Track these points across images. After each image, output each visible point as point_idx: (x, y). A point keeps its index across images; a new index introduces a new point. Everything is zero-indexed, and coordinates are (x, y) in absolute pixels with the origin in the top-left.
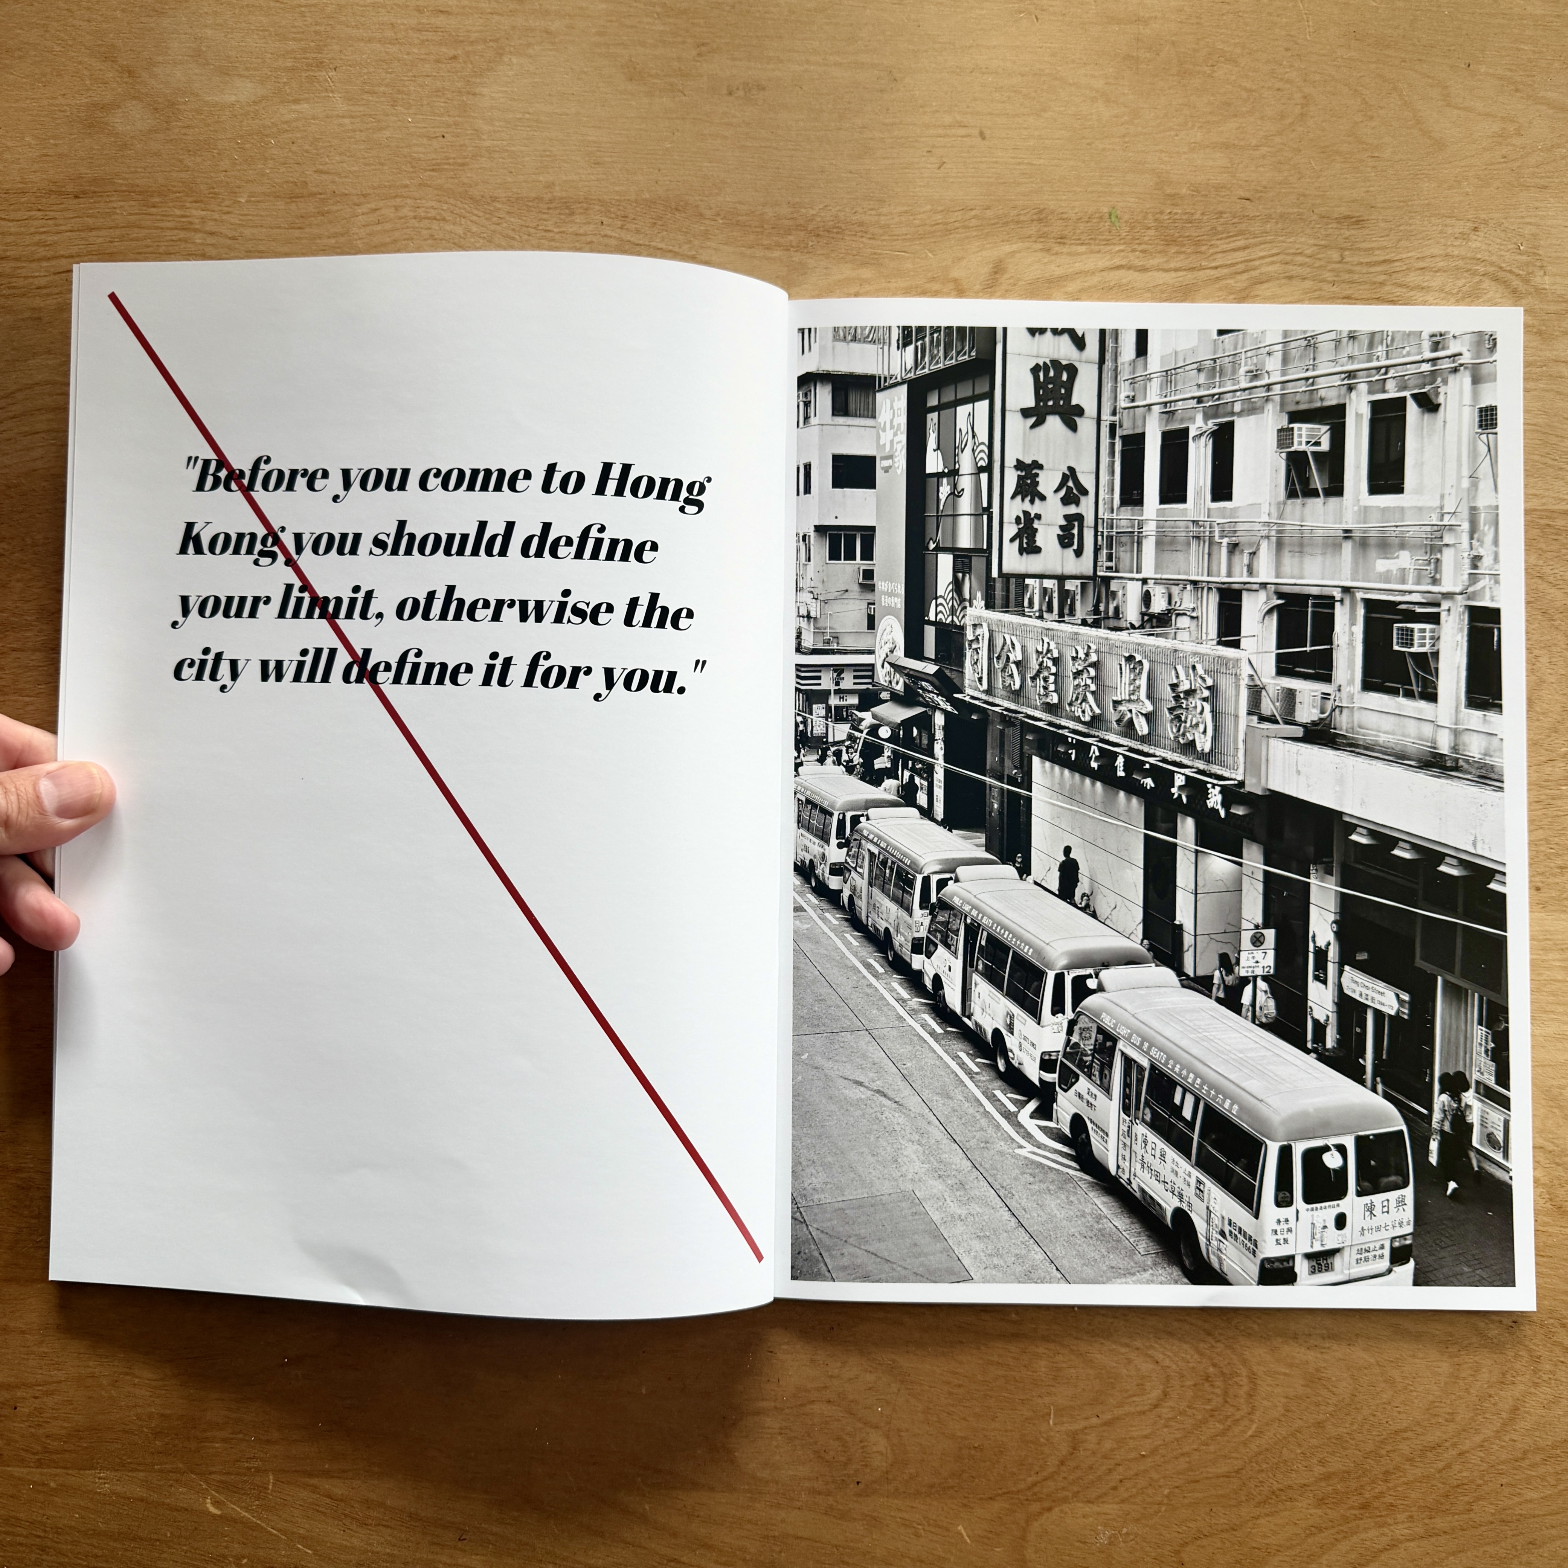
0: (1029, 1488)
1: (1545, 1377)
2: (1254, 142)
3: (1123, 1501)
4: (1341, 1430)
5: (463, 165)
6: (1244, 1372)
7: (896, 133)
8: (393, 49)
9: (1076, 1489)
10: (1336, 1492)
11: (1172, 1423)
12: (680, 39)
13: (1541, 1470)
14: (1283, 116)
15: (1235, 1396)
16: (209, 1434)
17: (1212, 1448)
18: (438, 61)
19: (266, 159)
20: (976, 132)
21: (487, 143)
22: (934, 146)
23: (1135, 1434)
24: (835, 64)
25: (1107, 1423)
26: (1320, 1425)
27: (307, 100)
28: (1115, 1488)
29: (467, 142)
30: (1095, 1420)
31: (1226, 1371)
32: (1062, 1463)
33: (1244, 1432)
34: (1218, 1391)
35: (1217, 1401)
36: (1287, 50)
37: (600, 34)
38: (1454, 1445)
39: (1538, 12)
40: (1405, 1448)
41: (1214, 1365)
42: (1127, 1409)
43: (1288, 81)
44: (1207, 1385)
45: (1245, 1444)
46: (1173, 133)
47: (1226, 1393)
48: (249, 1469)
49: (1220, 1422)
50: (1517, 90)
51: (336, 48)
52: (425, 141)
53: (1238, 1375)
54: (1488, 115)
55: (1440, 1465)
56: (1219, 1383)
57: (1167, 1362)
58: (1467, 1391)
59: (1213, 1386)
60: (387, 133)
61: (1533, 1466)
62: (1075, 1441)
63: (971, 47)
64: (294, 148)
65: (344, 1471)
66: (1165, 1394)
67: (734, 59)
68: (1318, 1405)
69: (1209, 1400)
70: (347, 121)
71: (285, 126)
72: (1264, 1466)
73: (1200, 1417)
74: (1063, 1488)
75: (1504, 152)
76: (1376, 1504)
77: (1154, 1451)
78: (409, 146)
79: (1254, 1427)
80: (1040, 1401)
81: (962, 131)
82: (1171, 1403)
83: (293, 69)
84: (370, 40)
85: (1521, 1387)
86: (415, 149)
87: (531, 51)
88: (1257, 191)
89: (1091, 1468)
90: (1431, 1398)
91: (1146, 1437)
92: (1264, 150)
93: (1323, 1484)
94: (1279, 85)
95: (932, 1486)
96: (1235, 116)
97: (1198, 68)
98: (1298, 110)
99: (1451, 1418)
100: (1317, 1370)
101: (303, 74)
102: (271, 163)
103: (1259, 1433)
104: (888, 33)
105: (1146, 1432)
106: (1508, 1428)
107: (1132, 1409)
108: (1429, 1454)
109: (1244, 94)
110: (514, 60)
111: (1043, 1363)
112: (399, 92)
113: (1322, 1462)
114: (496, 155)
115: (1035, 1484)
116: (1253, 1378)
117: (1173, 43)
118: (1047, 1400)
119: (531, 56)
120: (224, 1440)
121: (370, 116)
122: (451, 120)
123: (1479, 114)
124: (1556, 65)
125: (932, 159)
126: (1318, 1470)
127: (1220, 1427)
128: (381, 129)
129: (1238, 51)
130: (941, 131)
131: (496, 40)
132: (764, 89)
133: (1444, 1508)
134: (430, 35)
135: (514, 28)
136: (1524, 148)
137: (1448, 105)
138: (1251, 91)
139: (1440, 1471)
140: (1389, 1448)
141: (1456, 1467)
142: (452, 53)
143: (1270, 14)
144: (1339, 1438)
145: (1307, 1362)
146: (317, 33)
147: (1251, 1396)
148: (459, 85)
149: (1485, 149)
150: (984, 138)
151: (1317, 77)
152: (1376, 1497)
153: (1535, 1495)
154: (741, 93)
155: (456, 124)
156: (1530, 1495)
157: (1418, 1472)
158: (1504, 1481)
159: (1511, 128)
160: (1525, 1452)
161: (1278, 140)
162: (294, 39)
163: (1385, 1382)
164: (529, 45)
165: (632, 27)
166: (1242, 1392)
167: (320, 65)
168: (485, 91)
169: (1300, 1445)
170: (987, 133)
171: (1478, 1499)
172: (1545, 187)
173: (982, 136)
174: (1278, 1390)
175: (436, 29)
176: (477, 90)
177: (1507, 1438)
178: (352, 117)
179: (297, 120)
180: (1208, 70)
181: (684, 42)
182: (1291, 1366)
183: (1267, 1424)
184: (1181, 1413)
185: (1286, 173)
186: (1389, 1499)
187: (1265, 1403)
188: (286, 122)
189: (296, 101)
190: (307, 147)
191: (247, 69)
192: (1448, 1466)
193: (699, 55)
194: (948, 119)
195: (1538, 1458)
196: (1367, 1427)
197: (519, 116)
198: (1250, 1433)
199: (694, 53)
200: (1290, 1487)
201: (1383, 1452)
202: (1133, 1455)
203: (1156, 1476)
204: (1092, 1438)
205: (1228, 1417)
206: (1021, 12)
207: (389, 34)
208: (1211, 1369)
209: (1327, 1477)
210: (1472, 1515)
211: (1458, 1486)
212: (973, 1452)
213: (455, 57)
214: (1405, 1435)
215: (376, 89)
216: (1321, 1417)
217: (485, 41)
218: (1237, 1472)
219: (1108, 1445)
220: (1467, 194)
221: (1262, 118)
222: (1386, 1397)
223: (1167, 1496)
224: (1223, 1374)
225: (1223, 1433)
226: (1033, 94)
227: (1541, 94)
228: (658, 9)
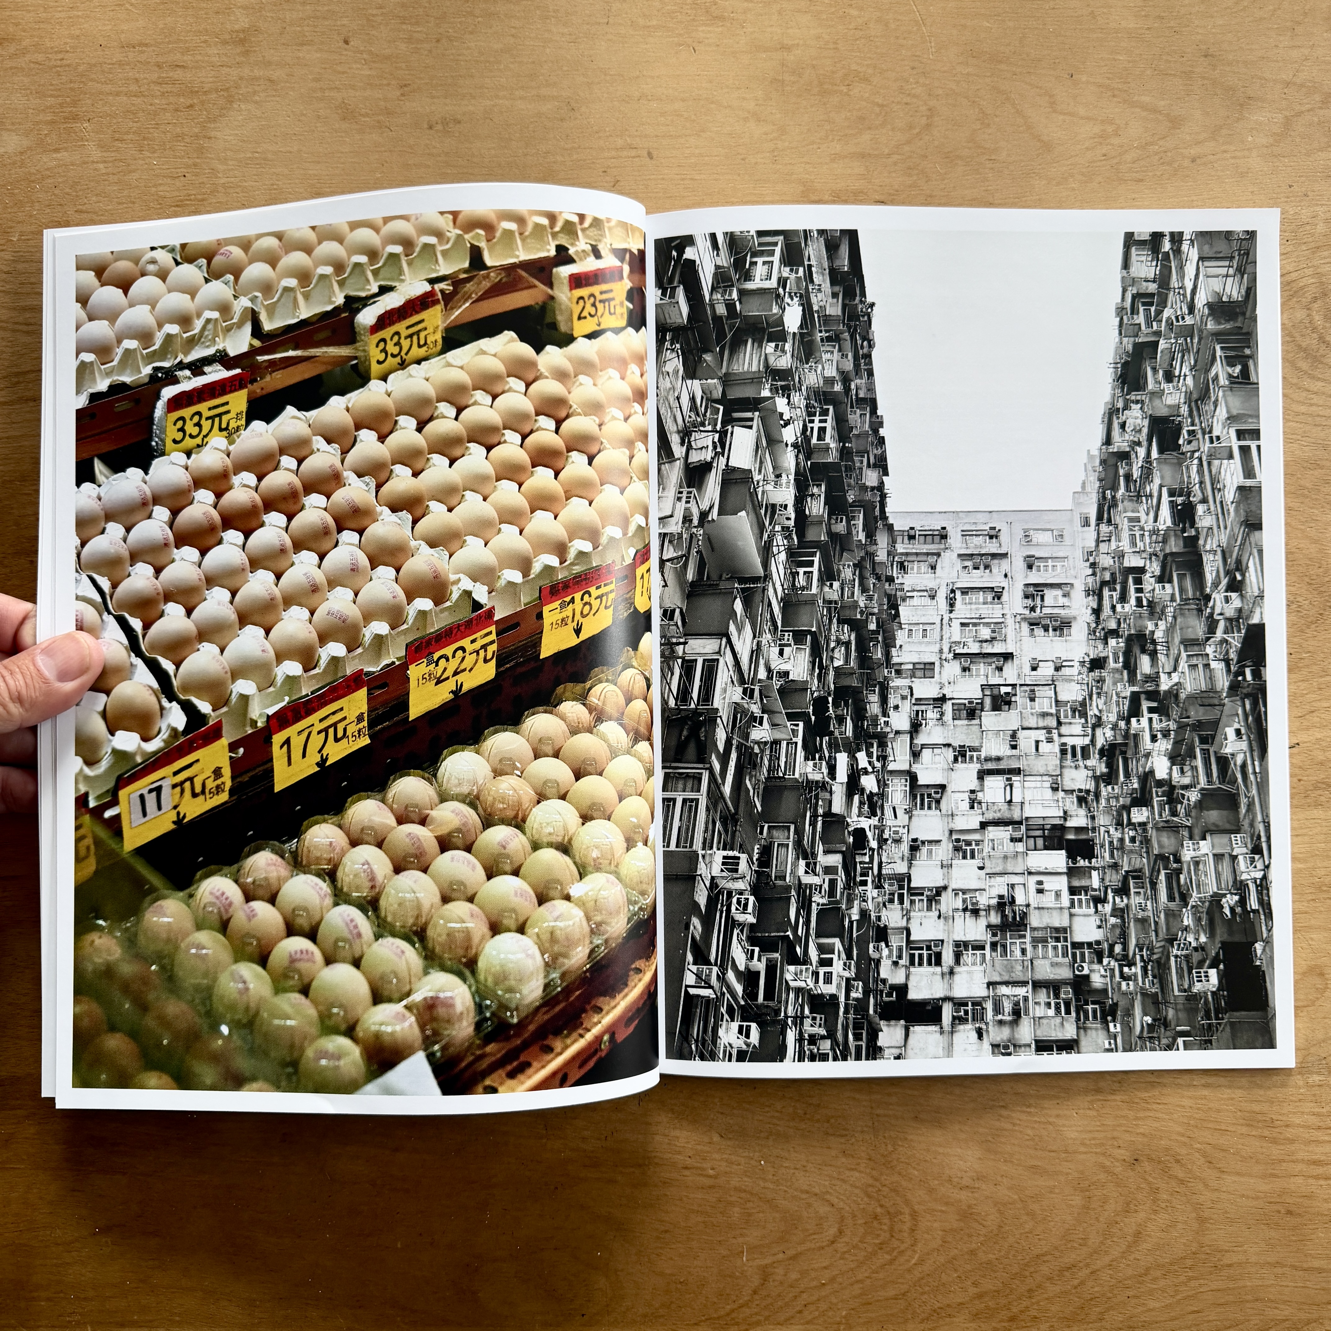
0: (728, 1314)
1: (1163, 1205)
2: (887, 151)
3: (808, 1323)
4: (991, 1256)
5: (203, 200)
6: (907, 1210)
7: (575, 157)
8: (138, 101)
9: (767, 1313)
10: (987, 1307)
11: (847, 1256)
12: (385, 82)
13: (1162, 1283)
14: (911, 127)
15: (900, 1231)
16: (35, 1294)
17: (881, 1276)
18: (177, 110)
19: (33, 202)
20: (645, 153)
21: (222, 181)
22: (609, 167)
23: (816, 1266)
24: (520, 98)
25: (794, 1258)
26: (973, 1252)
27: (66, 149)
28: (800, 1312)
29: (205, 180)
30: (781, 1256)
31: (892, 1210)
32: (755, 1292)
33: (908, 1261)
34: (885, 1228)
35: (885, 1236)
36: (913, 68)
37: (317, 80)
38: (1087, 1265)
39: (1131, 26)
40: (1045, 1269)
41: (881, 1206)
42: (808, 1245)
43: (915, 96)
44: (875, 1224)
45: (909, 1271)
46: (815, 146)
47: (892, 1229)
48: (70, 1322)
49: (887, 1253)
50: (1114, 96)
51: (89, 102)
52: (169, 181)
53: (901, 1213)
54: (1089, 119)
55: (1076, 1282)
56: (886, 1221)
57: (841, 1205)
58: (1097, 1219)
59: (880, 1223)
60: (135, 176)
61: (1155, 1280)
62: (765, 1274)
63: (638, 77)
64: (57, 191)
65: (151, 1321)
66: (841, 1232)
67: (433, 97)
68: (970, 1236)
69: (878, 1235)
70: (101, 166)
71: (48, 173)
72: (927, 1289)
73: (870, 1250)
74: (756, 1314)
75: (1104, 151)
76: (1022, 1317)
77: (833, 1279)
78: (155, 186)
79: (916, 1257)
80: (734, 1241)
81: (633, 153)
82: (845, 1239)
83: (53, 122)
84: (118, 94)
85: (1142, 1215)
86: (161, 188)
87: (257, 98)
88: (890, 194)
89: (779, 1295)
90: (1067, 1226)
91: (825, 1268)
92: (896, 157)
93: (977, 1302)
94: (908, 100)
95: (645, 1316)
96: (870, 128)
97: (836, 88)
98: (924, 121)
99: (1084, 1242)
100: (969, 1207)
101: (62, 126)
102: (37, 206)
103: (921, 1262)
104: (565, 68)
105: (824, 1264)
106: (1133, 1249)
107: (813, 1246)
108: (1066, 1273)
109: (877, 109)
110: (243, 107)
111: (736, 1209)
112: (144, 139)
113: (975, 1284)
114: (232, 191)
115: (733, 1311)
116: (914, 1215)
117: (814, 67)
118: (740, 1240)
119: (256, 102)
120: (49, 1299)
121: (121, 160)
122: (190, 162)
123: (1082, 118)
124: (1148, 72)
125: (608, 178)
126: (973, 1290)
127: (888, 1257)
128: (130, 172)
129: (870, 71)
130: (613, 153)
131: (227, 90)
132: (459, 122)
133: (1080, 1318)
134: (168, 88)
135: (241, 78)
136: (1122, 146)
137: (1055, 111)
138: (882, 106)
139: (1076, 1288)
140: (1032, 1269)
141: (1090, 1284)
142: (189, 102)
143: (897, 38)
144: (989, 1263)
145: (960, 1201)
146: (72, 89)
147: (913, 1230)
148: (196, 130)
149: (1087, 149)
150: (651, 158)
151: (940, 92)
152: (1022, 1311)
153: (1157, 1305)
154: (439, 127)
155: (195, 165)
156: (1152, 1304)
157: (1057, 1289)
158: (1131, 1294)
159: (1110, 129)
160: (1148, 1269)
161: (907, 148)
162: (51, 96)
163: (1027, 1214)
164: (255, 93)
165: (343, 73)
166: (906, 1227)
167: (75, 118)
168: (218, 134)
169: (956, 1270)
170: (655, 153)
171: (1108, 1310)
172: (1141, 180)
173: (650, 155)
174: (936, 1225)
175: (174, 82)
176: (212, 134)
177: (1131, 1258)
178: (105, 162)
179: (59, 166)
180: (845, 89)
181: (389, 85)
182: (947, 1204)
183: (928, 1254)
184: (854, 1247)
185: (915, 178)
186: (1034, 1313)
187: (926, 1236)
188: (48, 169)
189: (57, 150)
190: (67, 190)
191: (13, 124)
192: (1082, 1283)
193: (402, 95)
194: (620, 142)
195: (1158, 1273)
196: (1013, 1252)
197: (249, 155)
198: (913, 1261)
199: (398, 93)
200: (948, 1306)
201: (1027, 1273)
202: (815, 1283)
203: (834, 1300)
204: (780, 1271)
205: (894, 1249)
206: (680, 45)
207: (134, 88)
208: (879, 1210)
209: (980, 1296)
210: (1104, 1323)
211: (1091, 1299)
212: (679, 1286)
213: (191, 106)
214: (1045, 1258)
215: (125, 137)
216: (974, 1246)
217: (217, 91)
218: (904, 1294)
219: (794, 1276)
220: (1073, 189)
221: (893, 129)
222: (1028, 1227)
223: (845, 1317)
224: (889, 1213)
225: (891, 1262)
226: (693, 117)
227: (1136, 98)
228: (365, 56)
